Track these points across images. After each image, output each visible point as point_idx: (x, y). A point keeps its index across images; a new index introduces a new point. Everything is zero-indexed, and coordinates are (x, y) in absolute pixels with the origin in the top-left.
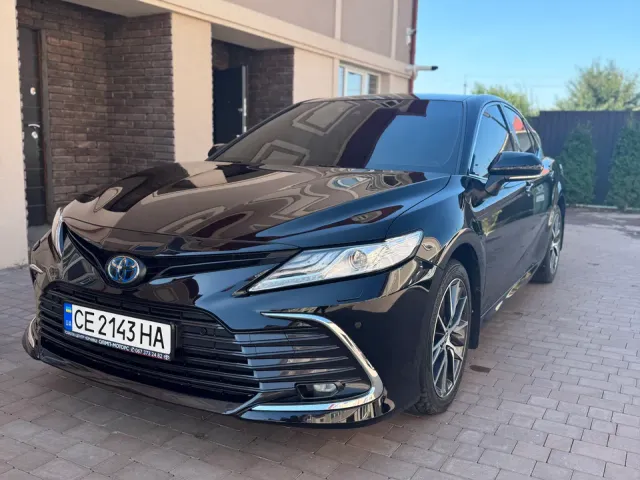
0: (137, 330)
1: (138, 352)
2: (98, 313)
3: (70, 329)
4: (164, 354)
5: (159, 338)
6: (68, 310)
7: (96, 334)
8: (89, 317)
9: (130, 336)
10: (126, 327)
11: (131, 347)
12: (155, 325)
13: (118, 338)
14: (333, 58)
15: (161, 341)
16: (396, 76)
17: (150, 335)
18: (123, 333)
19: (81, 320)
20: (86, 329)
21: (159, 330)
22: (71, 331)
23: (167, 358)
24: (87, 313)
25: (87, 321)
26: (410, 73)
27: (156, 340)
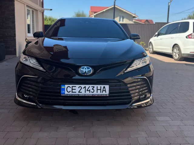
0: (95, 89)
1: (96, 95)
2: (78, 86)
3: (64, 93)
4: (106, 94)
5: (104, 90)
6: (63, 87)
7: (77, 93)
8: (73, 88)
9: (93, 91)
10: (91, 88)
11: (93, 95)
12: (102, 86)
13: (88, 93)
14: (25, 4)
15: (105, 90)
16: (39, 11)
17: (101, 90)
18: (90, 91)
19: (69, 89)
20: (72, 92)
21: (104, 87)
22: (65, 94)
23: (108, 95)
24: (72, 87)
25: (72, 89)
26: (43, 11)
27: (103, 91)
